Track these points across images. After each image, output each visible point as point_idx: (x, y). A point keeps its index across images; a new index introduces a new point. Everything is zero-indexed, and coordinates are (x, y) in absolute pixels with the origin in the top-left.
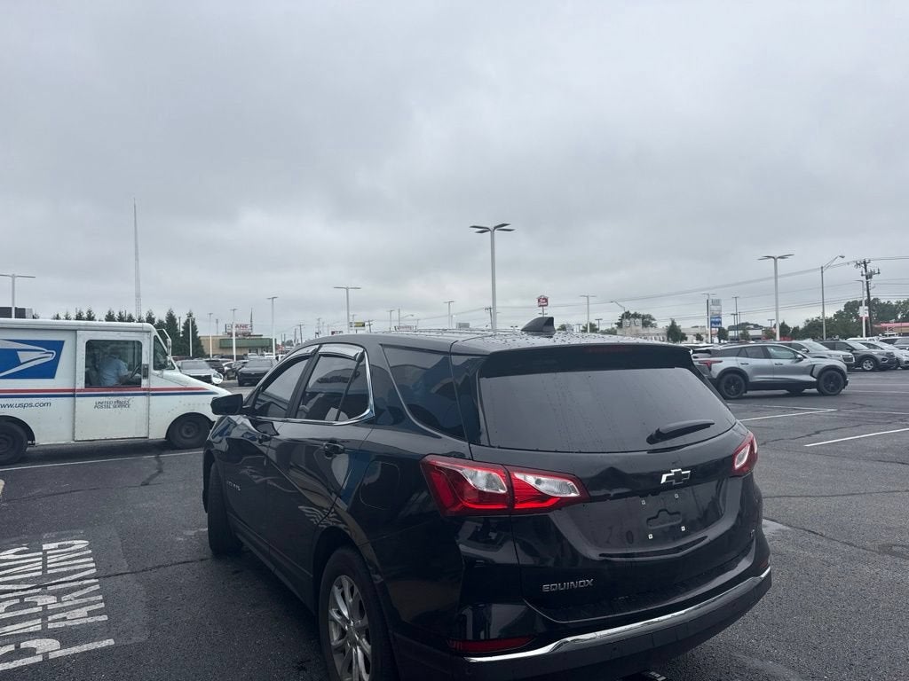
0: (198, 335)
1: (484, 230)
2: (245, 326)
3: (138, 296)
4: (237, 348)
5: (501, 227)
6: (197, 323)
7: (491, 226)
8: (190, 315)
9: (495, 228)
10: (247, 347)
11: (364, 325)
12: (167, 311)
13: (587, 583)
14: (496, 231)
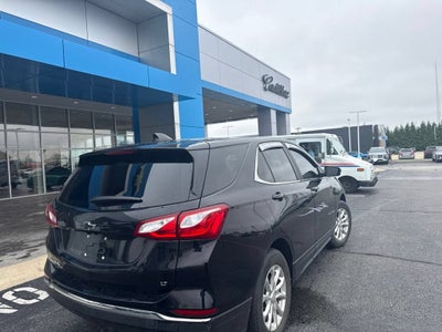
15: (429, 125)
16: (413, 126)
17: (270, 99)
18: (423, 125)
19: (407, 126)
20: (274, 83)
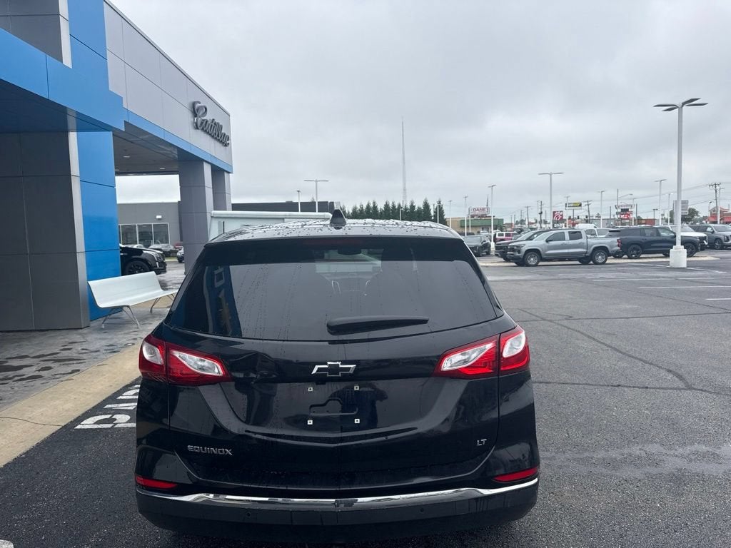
0: (445, 217)
1: (671, 108)
2: (483, 209)
3: (405, 190)
4: (472, 226)
5: (690, 102)
6: (444, 208)
7: (678, 103)
8: (439, 203)
9: (683, 104)
10: (480, 226)
11: (580, 205)
12: (423, 200)
13: (226, 452)
14: (685, 107)
15: (394, 206)
16: (375, 207)
17: (201, 144)
18: (387, 206)
19: (368, 206)
20: (208, 117)
